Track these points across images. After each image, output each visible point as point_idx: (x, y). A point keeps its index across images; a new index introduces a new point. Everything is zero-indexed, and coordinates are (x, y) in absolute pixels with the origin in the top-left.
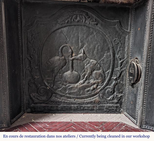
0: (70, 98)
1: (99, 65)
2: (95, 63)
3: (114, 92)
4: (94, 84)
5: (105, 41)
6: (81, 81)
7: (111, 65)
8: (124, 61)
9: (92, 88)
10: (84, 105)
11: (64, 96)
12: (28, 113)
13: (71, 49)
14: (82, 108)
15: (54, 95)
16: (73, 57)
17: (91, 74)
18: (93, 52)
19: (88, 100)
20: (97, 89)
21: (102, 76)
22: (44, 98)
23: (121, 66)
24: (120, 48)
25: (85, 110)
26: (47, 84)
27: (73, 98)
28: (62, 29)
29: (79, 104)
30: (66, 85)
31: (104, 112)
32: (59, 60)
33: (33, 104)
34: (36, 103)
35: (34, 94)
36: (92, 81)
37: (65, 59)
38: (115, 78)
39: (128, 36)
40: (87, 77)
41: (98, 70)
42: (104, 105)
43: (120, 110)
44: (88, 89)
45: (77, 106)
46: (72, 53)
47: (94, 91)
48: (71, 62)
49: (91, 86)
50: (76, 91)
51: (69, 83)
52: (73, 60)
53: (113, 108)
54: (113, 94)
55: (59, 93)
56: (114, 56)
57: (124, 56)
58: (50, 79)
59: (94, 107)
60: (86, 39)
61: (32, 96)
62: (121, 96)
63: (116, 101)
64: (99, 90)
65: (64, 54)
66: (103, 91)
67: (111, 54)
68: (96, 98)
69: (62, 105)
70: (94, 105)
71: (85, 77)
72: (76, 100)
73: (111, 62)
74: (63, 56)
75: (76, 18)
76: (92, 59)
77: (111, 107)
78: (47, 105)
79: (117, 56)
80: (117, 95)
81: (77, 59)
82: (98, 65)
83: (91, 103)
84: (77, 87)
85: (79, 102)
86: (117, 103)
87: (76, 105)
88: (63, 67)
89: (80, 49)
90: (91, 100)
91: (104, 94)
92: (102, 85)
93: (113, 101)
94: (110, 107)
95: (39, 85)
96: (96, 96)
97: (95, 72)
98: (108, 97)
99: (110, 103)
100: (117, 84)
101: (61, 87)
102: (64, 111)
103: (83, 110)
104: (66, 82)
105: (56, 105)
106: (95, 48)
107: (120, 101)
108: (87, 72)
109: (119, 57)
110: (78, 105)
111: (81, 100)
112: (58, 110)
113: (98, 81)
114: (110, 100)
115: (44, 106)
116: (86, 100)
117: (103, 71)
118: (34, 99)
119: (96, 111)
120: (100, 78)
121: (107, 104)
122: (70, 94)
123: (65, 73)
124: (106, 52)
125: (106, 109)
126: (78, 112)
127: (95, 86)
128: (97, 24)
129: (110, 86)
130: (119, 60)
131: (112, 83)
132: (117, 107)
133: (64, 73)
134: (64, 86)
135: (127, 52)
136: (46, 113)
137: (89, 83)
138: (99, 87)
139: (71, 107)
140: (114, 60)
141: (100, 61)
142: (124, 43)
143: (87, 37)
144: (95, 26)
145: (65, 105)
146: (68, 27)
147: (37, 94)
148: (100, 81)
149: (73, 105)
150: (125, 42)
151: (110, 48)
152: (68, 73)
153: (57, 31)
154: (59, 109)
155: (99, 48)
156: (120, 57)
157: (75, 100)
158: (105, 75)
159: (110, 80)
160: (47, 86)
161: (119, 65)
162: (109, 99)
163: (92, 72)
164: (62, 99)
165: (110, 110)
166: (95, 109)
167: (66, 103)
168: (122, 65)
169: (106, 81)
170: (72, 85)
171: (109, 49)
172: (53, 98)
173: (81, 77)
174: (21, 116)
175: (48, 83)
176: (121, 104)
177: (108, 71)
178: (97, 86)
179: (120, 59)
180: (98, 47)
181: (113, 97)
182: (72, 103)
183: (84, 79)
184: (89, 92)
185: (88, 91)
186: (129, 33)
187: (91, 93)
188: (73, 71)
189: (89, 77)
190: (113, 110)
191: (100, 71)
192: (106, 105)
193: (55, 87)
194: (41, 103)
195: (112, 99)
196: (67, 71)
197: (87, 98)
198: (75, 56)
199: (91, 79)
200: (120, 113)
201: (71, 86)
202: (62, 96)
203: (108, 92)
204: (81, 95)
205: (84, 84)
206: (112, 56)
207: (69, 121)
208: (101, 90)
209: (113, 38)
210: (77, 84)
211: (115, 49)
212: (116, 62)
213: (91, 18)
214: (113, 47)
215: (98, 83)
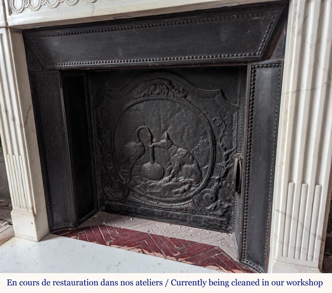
0: (152, 199)
1: (191, 157)
2: (184, 153)
3: (217, 199)
4: (185, 184)
5: (198, 122)
6: (166, 178)
7: (211, 158)
8: (232, 152)
9: (181, 189)
10: (171, 212)
11: (144, 196)
12: (102, 211)
13: (150, 131)
14: (169, 216)
15: (131, 192)
16: (154, 144)
17: (180, 169)
18: (182, 137)
19: (177, 205)
20: (190, 192)
21: (196, 173)
22: (120, 195)
23: (226, 160)
24: (224, 132)
25: (174, 219)
26: (122, 177)
27: (156, 200)
28: (138, 105)
29: (164, 209)
30: (146, 181)
31: (201, 226)
32: (135, 146)
33: (107, 201)
34: (111, 201)
35: (108, 189)
36: (181, 179)
37: (143, 146)
38: (217, 178)
39: (236, 113)
40: (174, 172)
41: (189, 164)
42: (201, 216)
43: (227, 227)
44: (177, 190)
45: (162, 213)
46: (152, 137)
47: (184, 194)
48: (151, 150)
49: (181, 186)
50: (159, 191)
51: (150, 179)
52: (154, 147)
53: (215, 223)
54: (214, 202)
55: (138, 191)
56: (214, 144)
57: (231, 144)
58: (126, 171)
59: (186, 216)
60: (170, 118)
61: (106, 191)
62: (229, 207)
63: (219, 212)
64: (192, 194)
65: (142, 139)
66: (198, 195)
67: (210, 141)
68: (188, 204)
69: (142, 207)
70: (186, 214)
71: (172, 172)
72: (160, 203)
73: (209, 153)
74: (140, 141)
75: (155, 90)
76: (181, 147)
77: (213, 221)
78: (124, 205)
79: (219, 144)
80: (221, 205)
81: (159, 147)
82: (189, 157)
83: (181, 210)
84: (160, 186)
85: (164, 207)
86: (221, 216)
87: (160, 210)
88: (140, 156)
89: (163, 133)
90: (181, 206)
91: (200, 200)
92: (197, 187)
93: (216, 213)
94: (210, 220)
95: (114, 178)
96: (188, 202)
97: (186, 166)
98: (208, 206)
99: (210, 215)
100: (220, 187)
101: (140, 183)
102: (144, 215)
103: (171, 218)
104: (146, 176)
105: (135, 207)
106: (184, 132)
107: (226, 215)
108: (174, 165)
109: (223, 145)
110: (163, 211)
111: (167, 204)
112: (137, 214)
113: (190, 179)
114: (210, 210)
115: (121, 206)
116: (174, 205)
117: (198, 166)
118: (108, 194)
119: (189, 223)
120: (193, 176)
121: (207, 215)
122: (151, 194)
123: (145, 165)
124: (201, 137)
125: (205, 222)
126: (164, 220)
127: (186, 187)
128: (185, 97)
129: (211, 190)
130: (222, 150)
131: (213, 184)
132: (222, 222)
133: (144, 163)
134: (143, 183)
135: (235, 139)
136: (123, 214)
137: (177, 181)
138: (192, 188)
139: (154, 212)
140: (215, 151)
141: (193, 151)
142: (231, 124)
143: (172, 115)
144: (183, 99)
145: (146, 208)
146: (144, 102)
147: (112, 190)
148: (193, 180)
149: (156, 210)
150: (232, 123)
151: (208, 131)
152: (148, 165)
153: (132, 108)
154: (139, 212)
155: (191, 131)
156: (224, 147)
157: (159, 204)
158: (201, 172)
159: (209, 180)
160: (122, 181)
161: (224, 158)
162: (209, 208)
163: (180, 166)
164: (142, 200)
165: (211, 225)
166: (188, 219)
167: (147, 205)
168: (228, 158)
169: (203, 182)
170: (154, 183)
171: (205, 133)
172: (131, 197)
173: (166, 172)
174: (92, 215)
176: (229, 218)
177: (205, 167)
178: (190, 187)
179: (225, 150)
180: (188, 131)
181: (216, 207)
182: (154, 206)
183: (170, 176)
184: (178, 195)
185: (177, 193)
186: (238, 108)
187: (181, 196)
188: (154, 162)
189: (177, 173)
190: (216, 225)
191: (193, 165)
192: (204, 216)
193: (132, 182)
194: (117, 201)
195: (213, 209)
196: (146, 162)
197: (175, 203)
198: (157, 141)
199: (180, 176)
200: (228, 232)
201: (153, 184)
202: (141, 196)
203: (207, 198)
204: (166, 197)
205: (170, 183)
206: (211, 144)
207: (146, 231)
208: (196, 194)
209: (212, 117)
210: (160, 182)
211: (216, 134)
212: (218, 153)
213: (176, 87)
214: (212, 131)
215: (191, 182)
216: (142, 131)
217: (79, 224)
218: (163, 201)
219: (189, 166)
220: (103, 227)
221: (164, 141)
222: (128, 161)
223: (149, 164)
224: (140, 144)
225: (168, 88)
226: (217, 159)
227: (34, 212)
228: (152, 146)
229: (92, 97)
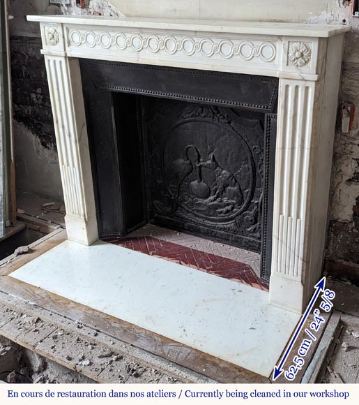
0: (199, 217)
1: (234, 179)
2: (228, 176)
3: (256, 222)
4: (228, 205)
5: (241, 147)
6: (212, 198)
7: (251, 182)
9: (224, 210)
10: (215, 231)
11: (191, 212)
12: (151, 223)
13: (197, 151)
14: (213, 234)
15: (179, 208)
16: (201, 163)
17: (224, 190)
18: (226, 159)
19: (220, 225)
20: (233, 213)
22: (169, 209)
25: (218, 237)
26: (171, 192)
27: (202, 217)
28: (186, 124)
29: (209, 227)
30: (193, 199)
32: (183, 164)
33: (156, 215)
34: (160, 214)
35: (157, 202)
36: (225, 200)
37: (191, 164)
38: (256, 202)
40: (218, 193)
42: (242, 237)
45: (208, 230)
46: (199, 156)
47: (227, 214)
48: (198, 169)
49: (225, 206)
50: (204, 209)
51: (197, 197)
52: (200, 166)
53: (254, 244)
54: (254, 224)
55: (185, 207)
56: (254, 170)
58: (175, 186)
59: (229, 235)
60: (216, 140)
61: (155, 204)
63: (258, 235)
64: (234, 215)
66: (240, 217)
67: (250, 167)
68: (230, 224)
69: (188, 223)
70: (229, 233)
72: (206, 221)
73: (249, 178)
74: (188, 159)
75: (202, 112)
77: (252, 242)
78: (172, 219)
79: (258, 171)
80: (260, 227)
81: (206, 167)
82: (232, 179)
83: (224, 229)
84: (205, 205)
85: (209, 225)
87: (206, 228)
88: (188, 174)
90: (224, 226)
91: (242, 221)
92: (239, 208)
93: (255, 235)
94: (249, 241)
95: (163, 192)
96: (231, 222)
97: (229, 188)
98: (248, 228)
99: (250, 236)
101: (187, 200)
102: (191, 231)
103: (215, 236)
104: (193, 194)
105: (183, 222)
106: (228, 156)
108: (219, 186)
111: (212, 223)
112: (185, 229)
113: (233, 201)
114: (250, 232)
115: (169, 220)
116: (218, 224)
117: (240, 189)
118: (157, 207)
119: (232, 242)
120: (235, 198)
121: (247, 236)
122: (197, 211)
123: (192, 183)
124: (243, 163)
125: (245, 242)
127: (229, 208)
128: (229, 123)
129: (251, 213)
131: (253, 208)
133: (191, 181)
134: (190, 200)
136: (171, 229)
137: (221, 201)
138: (235, 210)
139: (200, 229)
140: (254, 177)
141: (236, 175)
143: (217, 138)
144: (227, 125)
145: (193, 225)
147: (161, 203)
148: (235, 202)
149: (202, 227)
151: (249, 158)
152: (195, 183)
153: (181, 126)
154: (186, 228)
155: (234, 156)
158: (242, 195)
159: (249, 203)
160: (171, 196)
162: (249, 229)
163: (224, 188)
164: (189, 216)
165: (250, 246)
166: (230, 239)
167: (193, 222)
170: (200, 201)
171: (246, 159)
172: (179, 212)
173: (212, 193)
174: (141, 227)
175: (173, 192)
177: (246, 191)
178: (233, 208)
180: (232, 155)
181: (255, 229)
182: (200, 224)
183: (215, 196)
184: (222, 215)
185: (221, 212)
187: (224, 216)
188: (201, 180)
189: (222, 194)
191: (235, 188)
192: (244, 237)
193: (180, 198)
194: (165, 215)
195: (252, 231)
197: (219, 222)
199: (224, 197)
202: (188, 212)
203: (247, 219)
204: (211, 216)
205: (215, 202)
206: (251, 170)
207: (189, 246)
208: (238, 215)
209: (252, 145)
210: (206, 200)
211: (256, 161)
212: (258, 179)
213: (221, 113)
214: (252, 158)
215: (234, 204)
216: (189, 149)
217: (127, 234)
218: (209, 220)
219: (232, 188)
220: (149, 238)
221: (209, 162)
222: (177, 176)
223: (196, 181)
225: (214, 113)
226: (257, 185)
227: (85, 219)
228: (198, 165)
229: (143, 111)
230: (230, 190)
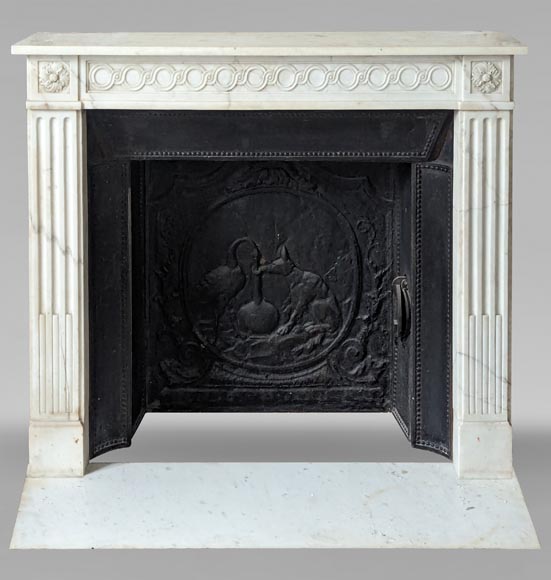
0: (257, 371)
1: (324, 285)
2: (314, 281)
3: (365, 355)
4: (315, 334)
6: (282, 328)
7: (355, 285)
8: (385, 272)
10: (290, 391)
11: (241, 366)
13: (256, 247)
14: (286, 398)
15: (217, 363)
16: (263, 268)
17: (307, 309)
18: (309, 253)
19: (300, 376)
20: (324, 348)
21: (333, 313)
22: (193, 372)
23: (378, 287)
24: (373, 241)
26: (200, 336)
27: (264, 371)
28: (236, 202)
29: (278, 386)
30: (246, 338)
31: (342, 408)
32: (229, 275)
33: (166, 389)
34: (175, 386)
35: (168, 363)
36: (309, 327)
37: (242, 272)
38: (366, 317)
39: (390, 212)
40: (295, 316)
41: (322, 298)
42: (341, 389)
43: (384, 401)
44: (301, 347)
45: (274, 393)
46: (259, 257)
47: (314, 352)
48: (257, 278)
49: (308, 338)
50: (270, 352)
51: (254, 332)
53: (364, 397)
54: (362, 360)
55: (231, 359)
56: (360, 262)
57: (385, 261)
58: (209, 322)
59: (316, 393)
60: (291, 222)
61: (164, 367)
62: (385, 364)
63: (370, 377)
64: (327, 350)
65: (240, 261)
66: (336, 351)
67: (354, 257)
68: (320, 371)
69: (236, 390)
70: (317, 389)
71: (293, 316)
72: (272, 376)
73: (352, 277)
74: (237, 264)
75: (267, 178)
77: (361, 394)
78: (201, 391)
79: (367, 262)
80: (373, 363)
81: (272, 272)
82: (321, 286)
83: (309, 383)
84: (272, 345)
85: (279, 382)
86: (374, 384)
87: (271, 390)
88: (237, 292)
90: (308, 377)
91: (340, 359)
92: (335, 337)
93: (364, 379)
94: (356, 394)
95: (182, 339)
96: (319, 366)
97: (316, 302)
98: (352, 369)
99: (356, 384)
100: (371, 333)
101: (234, 344)
102: (240, 405)
103: (289, 402)
104: (246, 329)
105: (224, 391)
106: (313, 245)
107: (381, 379)
109: (372, 263)
110: (276, 390)
111: (283, 377)
112: (227, 404)
113: (323, 325)
114: (356, 375)
115: (194, 393)
116: (295, 375)
117: (336, 300)
118: (169, 373)
119: (322, 406)
121: (350, 386)
122: (255, 360)
123: (243, 308)
124: (341, 252)
125: (348, 398)
126: (276, 408)
127: (317, 339)
128: (315, 188)
129: (356, 340)
130: (372, 270)
131: (359, 330)
132: (375, 394)
133: (240, 306)
134: (240, 341)
135: (390, 251)
136: (197, 411)
137: (301, 331)
138: (327, 341)
139: (259, 395)
140: (361, 274)
141: (328, 276)
142: (384, 230)
143: (294, 217)
144: (312, 191)
145: (245, 390)
146: (248, 197)
147: (176, 363)
148: (328, 325)
149: (263, 390)
150: (385, 227)
151: (350, 242)
152: (250, 307)
153: (225, 207)
154: (231, 400)
155: (323, 243)
156: (374, 265)
157: (269, 378)
158: (340, 310)
159: (353, 322)
160: (200, 342)
161: (374, 284)
162: (354, 371)
163: (307, 303)
164: (237, 375)
165: (357, 402)
166: (319, 399)
167: (247, 383)
168: (381, 282)
169: (344, 326)
170: (260, 339)
171: (346, 244)
172: (215, 373)
175: (203, 333)
176: (385, 386)
177: (347, 301)
178: (323, 339)
179: (377, 270)
180: (320, 242)
181: (365, 367)
182: (260, 384)
183: (290, 323)
184: (303, 356)
185: (300, 352)
186: (393, 205)
187: (308, 358)
188: (261, 300)
189: (302, 316)
190: (366, 402)
191: (328, 300)
192: (346, 389)
193: (218, 343)
194: (185, 386)
195: (360, 372)
196: (246, 303)
197: (297, 372)
199: (306, 322)
200: (384, 410)
201: (259, 341)
202: (235, 366)
203: (351, 353)
204: (282, 363)
205: (288, 337)
206: (355, 263)
208: (331, 351)
209: (356, 219)
210: (272, 336)
211: (361, 245)
212: (366, 276)
213: (301, 173)
214: (356, 241)
215: (325, 331)
216: (240, 246)
218: (277, 372)
221: (280, 262)
222: (213, 303)
224: (238, 269)
225: (288, 175)
226: (365, 288)
230: (317, 307)
